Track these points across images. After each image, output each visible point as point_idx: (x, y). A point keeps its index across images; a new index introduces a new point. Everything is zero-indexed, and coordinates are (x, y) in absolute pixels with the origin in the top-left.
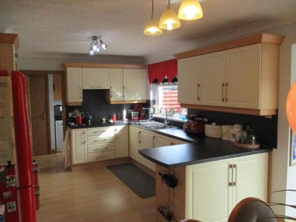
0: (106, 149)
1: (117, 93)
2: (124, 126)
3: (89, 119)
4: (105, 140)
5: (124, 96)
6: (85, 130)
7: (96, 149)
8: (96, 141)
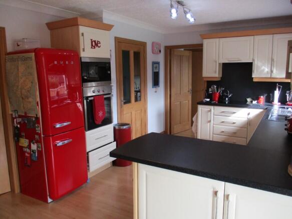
0: (234, 134)
1: (263, 67)
2: (261, 110)
3: (227, 96)
4: (234, 123)
5: (272, 71)
6: (212, 107)
7: (223, 132)
8: (223, 122)
